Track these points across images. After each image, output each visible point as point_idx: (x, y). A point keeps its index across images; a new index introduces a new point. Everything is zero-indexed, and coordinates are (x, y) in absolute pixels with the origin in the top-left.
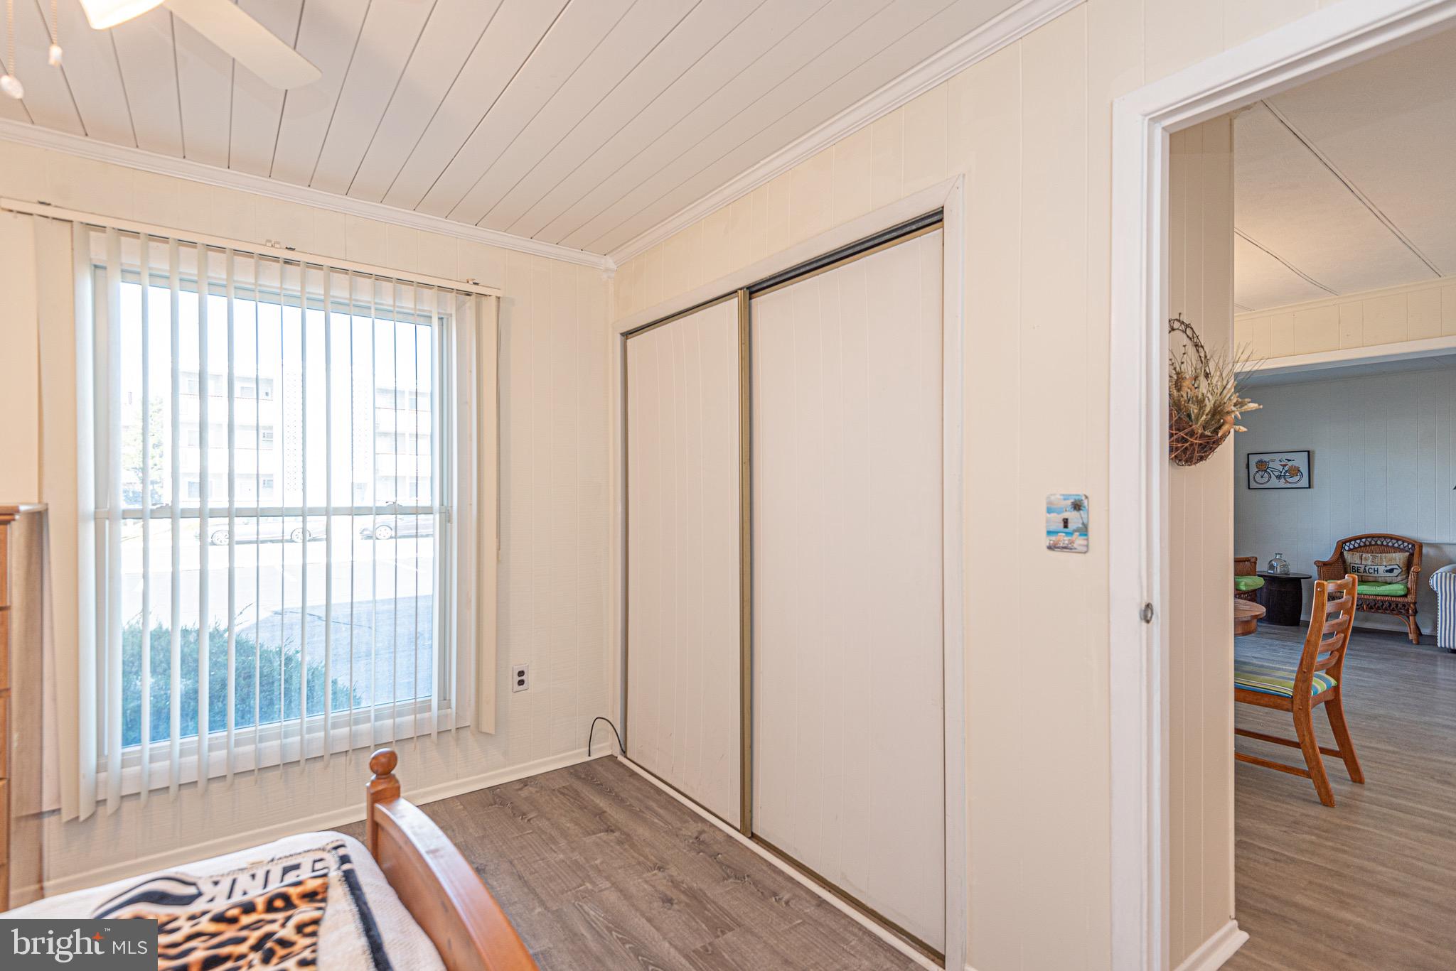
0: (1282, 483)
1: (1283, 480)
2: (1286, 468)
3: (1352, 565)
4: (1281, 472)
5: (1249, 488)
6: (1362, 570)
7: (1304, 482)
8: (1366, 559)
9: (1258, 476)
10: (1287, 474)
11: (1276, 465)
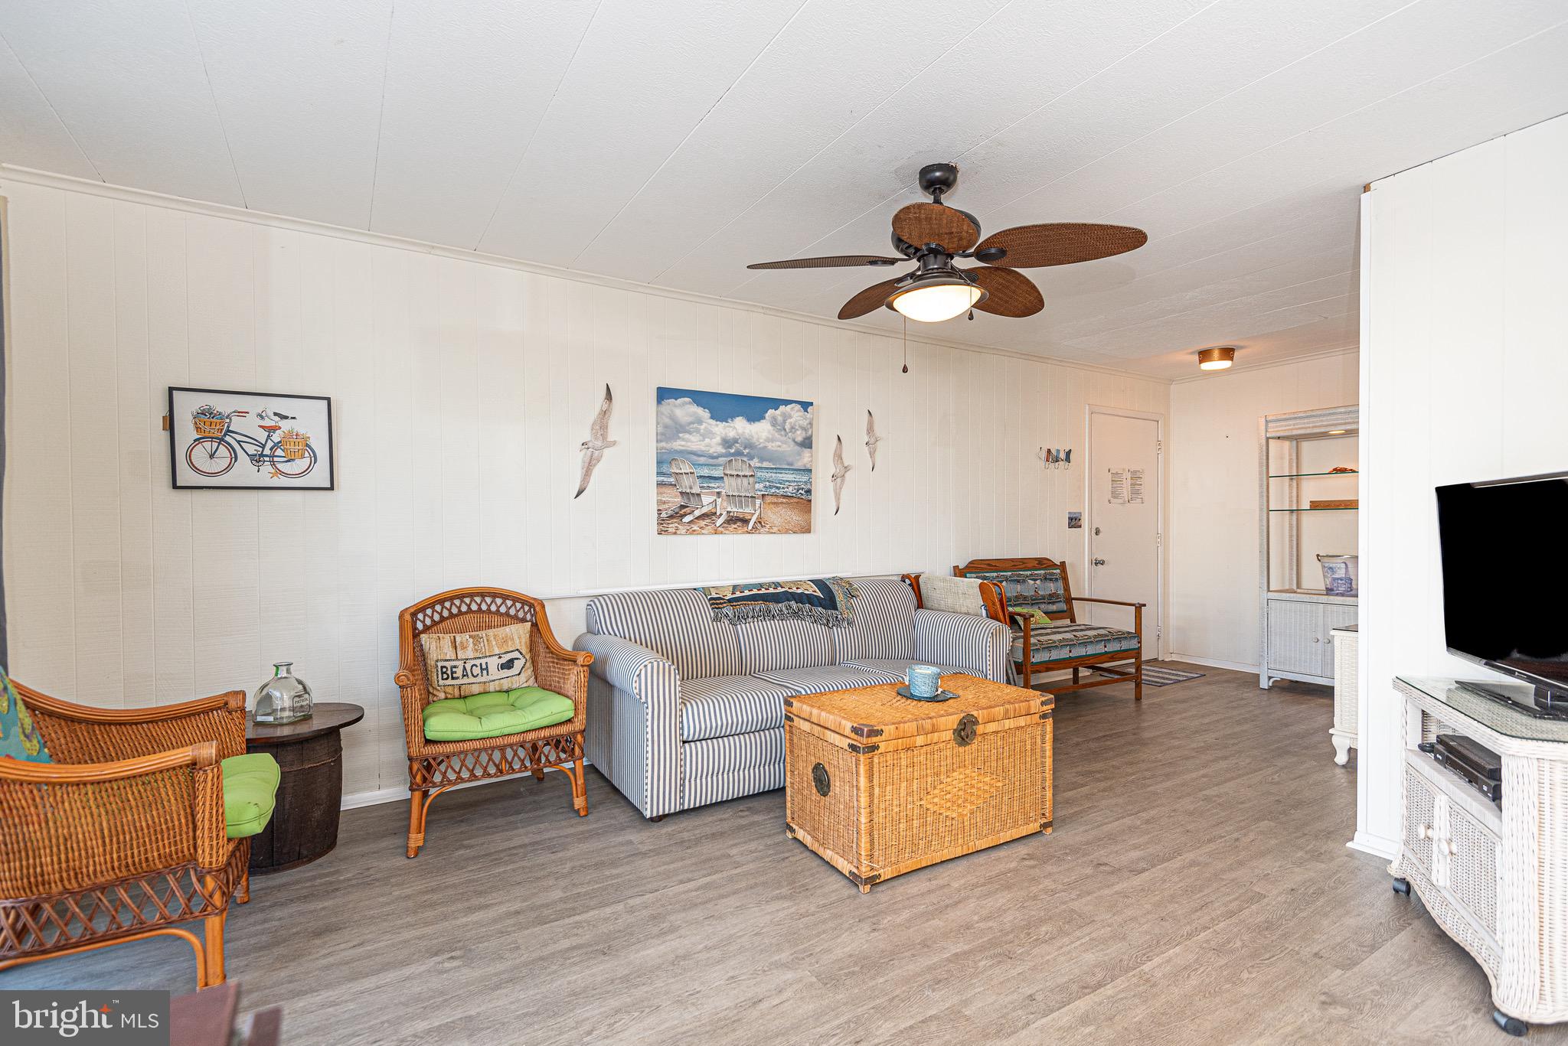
0: (264, 475)
1: (267, 468)
2: (276, 437)
3: (440, 664)
4: (263, 446)
5: (175, 486)
6: (459, 672)
7: (319, 477)
8: (464, 648)
9: (200, 454)
10: (279, 452)
11: (248, 426)
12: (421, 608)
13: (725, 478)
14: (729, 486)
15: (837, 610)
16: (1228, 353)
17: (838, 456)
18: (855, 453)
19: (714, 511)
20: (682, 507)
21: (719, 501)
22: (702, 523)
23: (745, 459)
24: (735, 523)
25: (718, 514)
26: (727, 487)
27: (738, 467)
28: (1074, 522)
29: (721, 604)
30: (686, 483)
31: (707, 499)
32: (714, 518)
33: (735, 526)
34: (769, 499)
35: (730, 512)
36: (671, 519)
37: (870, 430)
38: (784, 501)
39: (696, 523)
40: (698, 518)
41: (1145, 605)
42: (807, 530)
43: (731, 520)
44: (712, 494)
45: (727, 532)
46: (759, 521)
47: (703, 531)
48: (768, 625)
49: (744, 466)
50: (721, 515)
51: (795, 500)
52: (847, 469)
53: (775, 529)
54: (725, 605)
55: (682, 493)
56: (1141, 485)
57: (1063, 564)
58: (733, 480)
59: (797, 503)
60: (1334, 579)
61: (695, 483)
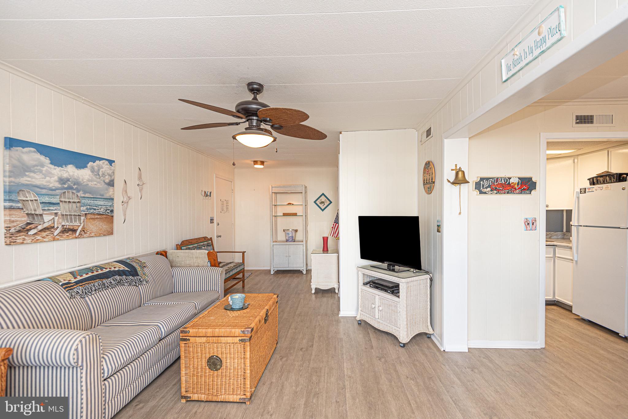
13: (61, 204)
14: (63, 209)
15: (138, 275)
16: (262, 163)
17: (125, 191)
18: (133, 190)
19: (52, 225)
20: (28, 224)
21: (56, 218)
22: (44, 234)
23: (74, 191)
24: (67, 233)
25: (56, 227)
26: (62, 209)
27: (70, 196)
28: (212, 221)
29: (72, 286)
30: (31, 207)
31: (47, 218)
32: (52, 230)
33: (68, 234)
34: (89, 216)
35: (64, 225)
37: (140, 178)
38: (98, 217)
39: (40, 234)
40: (41, 231)
41: (245, 252)
42: (111, 233)
43: (65, 231)
44: (51, 214)
45: (62, 239)
46: (83, 230)
47: (45, 240)
48: (105, 293)
49: (74, 196)
50: (58, 228)
51: (105, 216)
52: (129, 198)
53: (93, 234)
54: (75, 286)
55: (27, 214)
56: (228, 205)
57: (211, 238)
58: (66, 205)
59: (106, 218)
60: (289, 237)
61: (38, 207)
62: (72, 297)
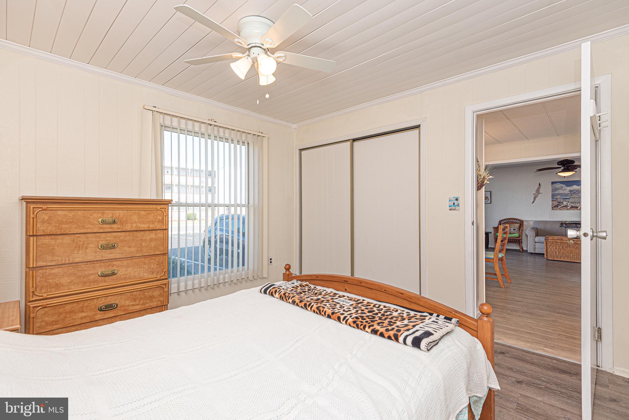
7: (489, 202)
12: (502, 220)
13: (571, 199)
14: (571, 200)
19: (567, 205)
20: (558, 205)
22: (564, 208)
23: (577, 194)
27: (574, 196)
30: (559, 200)
31: (565, 203)
32: (567, 207)
36: (555, 207)
40: (562, 207)
43: (572, 207)
44: (567, 202)
45: (571, 210)
47: (564, 210)
49: (576, 196)
50: (569, 206)
55: (558, 202)
58: (573, 199)
61: (561, 200)
62: (561, 226)
